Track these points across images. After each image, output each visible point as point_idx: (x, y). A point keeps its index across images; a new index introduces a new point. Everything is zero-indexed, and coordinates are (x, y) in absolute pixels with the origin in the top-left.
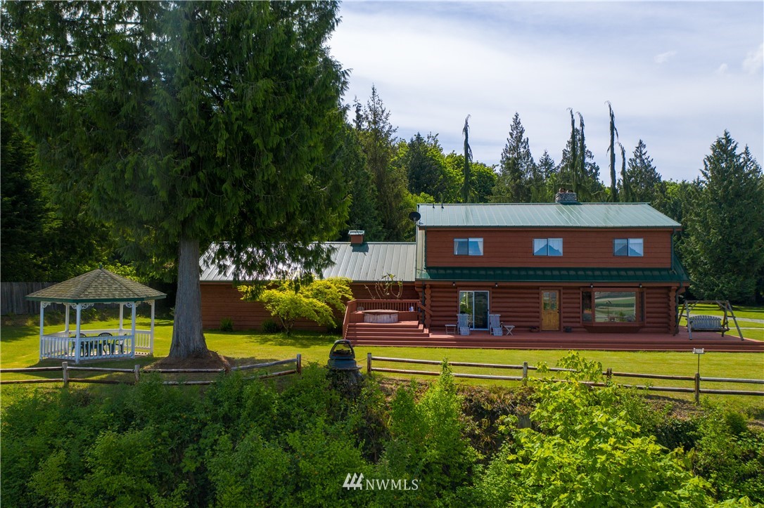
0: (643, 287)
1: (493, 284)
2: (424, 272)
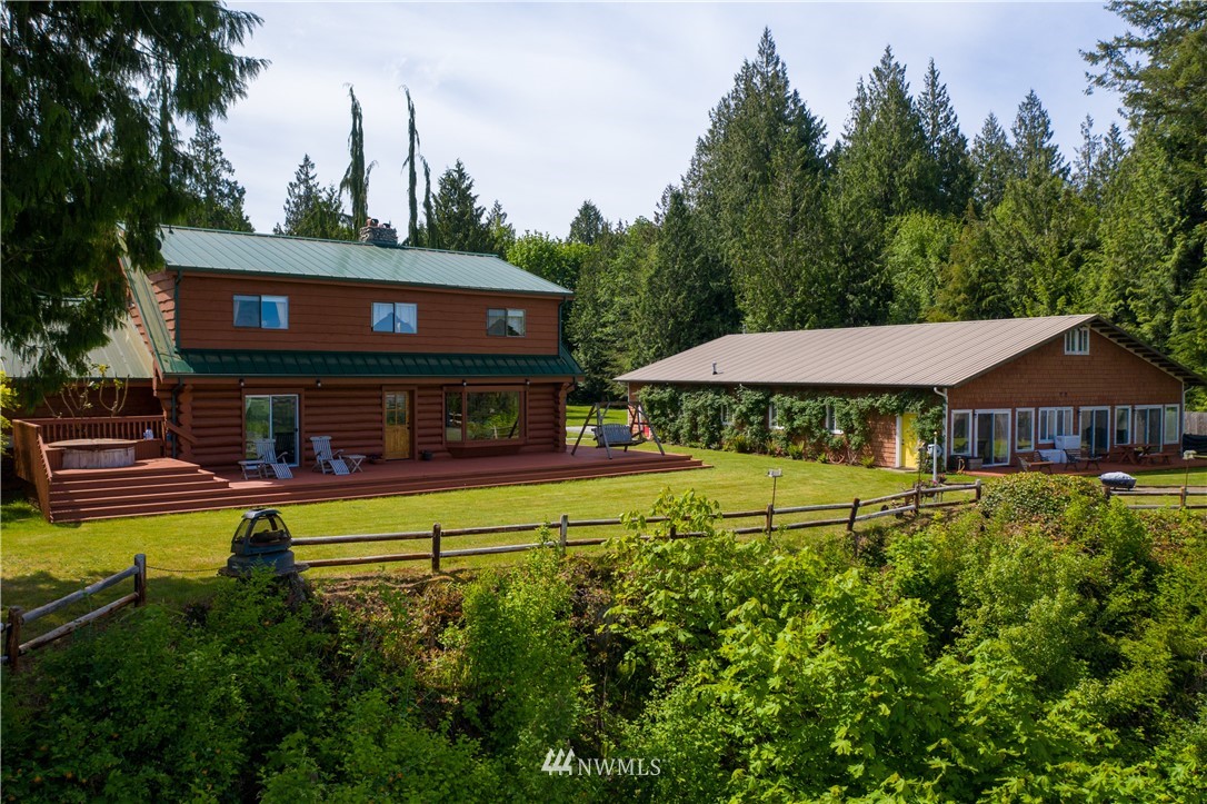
0: (531, 385)
1: (310, 382)
2: (177, 358)
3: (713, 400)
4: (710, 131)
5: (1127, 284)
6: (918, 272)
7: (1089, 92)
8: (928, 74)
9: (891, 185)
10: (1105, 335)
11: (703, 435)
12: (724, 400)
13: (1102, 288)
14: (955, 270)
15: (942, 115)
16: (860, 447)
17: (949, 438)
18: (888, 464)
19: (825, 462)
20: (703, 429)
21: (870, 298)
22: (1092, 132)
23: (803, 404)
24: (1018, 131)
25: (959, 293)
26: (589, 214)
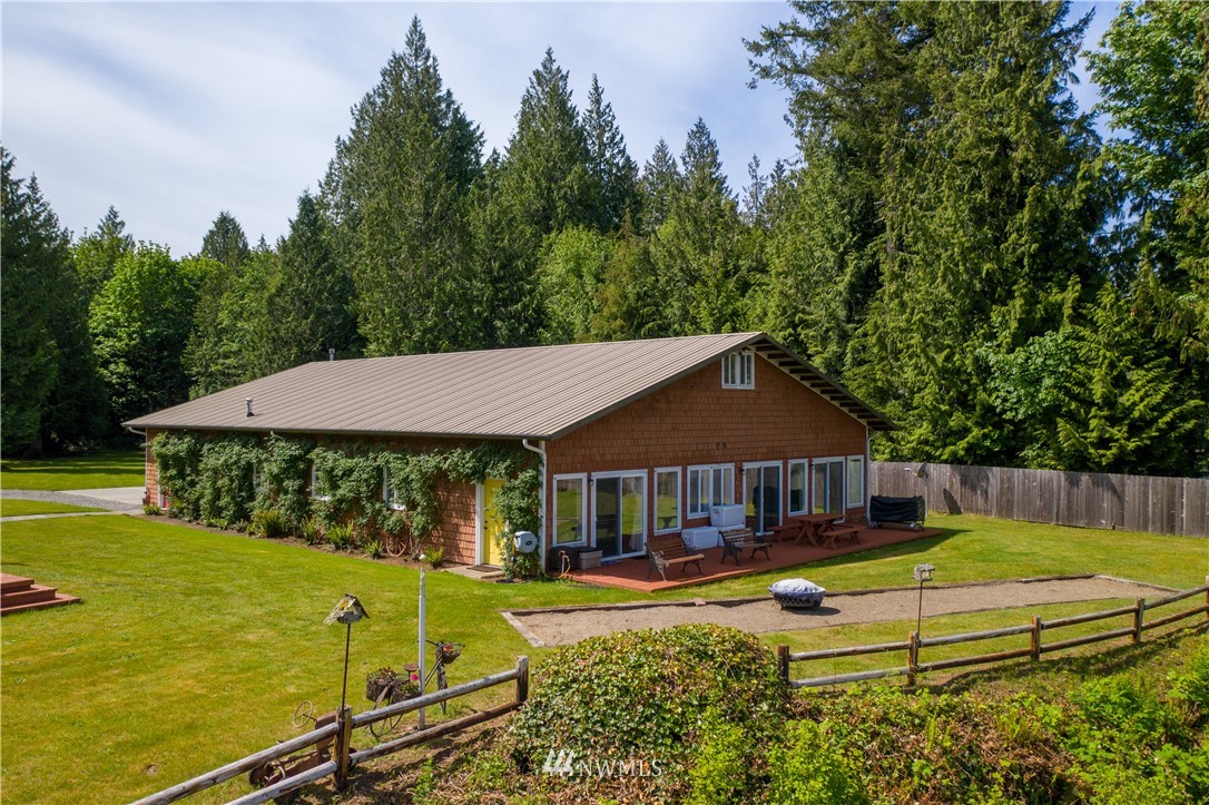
3: (239, 455)
4: (354, 132)
5: (797, 310)
6: (572, 295)
7: (753, 86)
8: (592, 91)
9: (550, 200)
10: (774, 362)
11: (226, 508)
12: (252, 455)
13: (770, 314)
14: (611, 291)
15: (607, 135)
16: (424, 531)
17: (550, 519)
18: (466, 560)
19: (377, 555)
20: (227, 499)
21: (520, 324)
22: (760, 172)
23: (350, 463)
24: (687, 159)
25: (616, 319)
26: (226, 229)
